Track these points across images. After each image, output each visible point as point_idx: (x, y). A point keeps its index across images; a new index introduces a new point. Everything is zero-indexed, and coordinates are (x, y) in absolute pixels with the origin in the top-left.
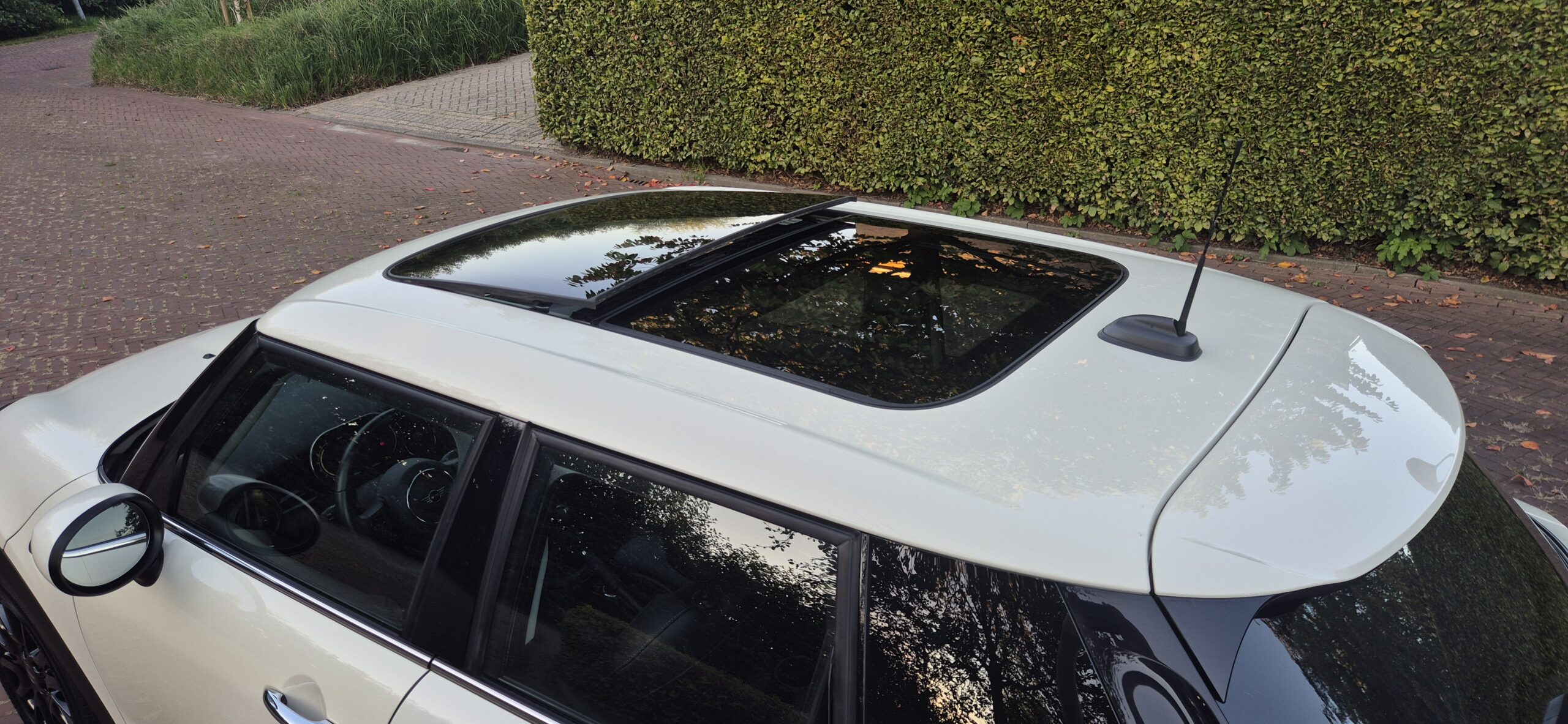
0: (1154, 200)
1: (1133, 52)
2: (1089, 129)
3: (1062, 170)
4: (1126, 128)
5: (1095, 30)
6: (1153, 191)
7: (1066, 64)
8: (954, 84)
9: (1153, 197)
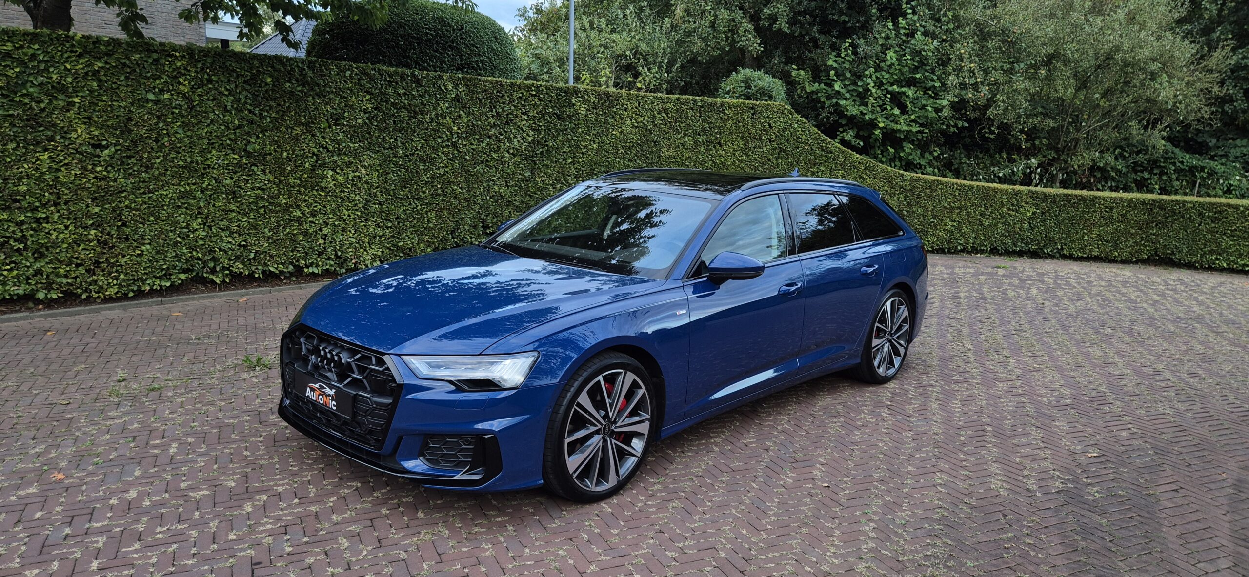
0: (351, 256)
1: (331, 173)
2: (310, 219)
3: (297, 247)
4: (331, 216)
5: (306, 160)
6: (351, 250)
7: (291, 180)
8: (210, 200)
9: (351, 253)
